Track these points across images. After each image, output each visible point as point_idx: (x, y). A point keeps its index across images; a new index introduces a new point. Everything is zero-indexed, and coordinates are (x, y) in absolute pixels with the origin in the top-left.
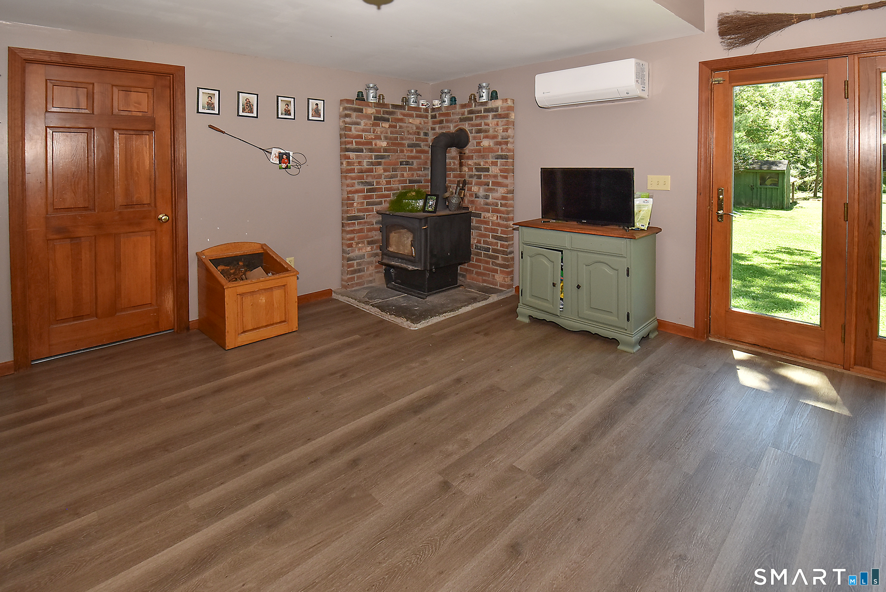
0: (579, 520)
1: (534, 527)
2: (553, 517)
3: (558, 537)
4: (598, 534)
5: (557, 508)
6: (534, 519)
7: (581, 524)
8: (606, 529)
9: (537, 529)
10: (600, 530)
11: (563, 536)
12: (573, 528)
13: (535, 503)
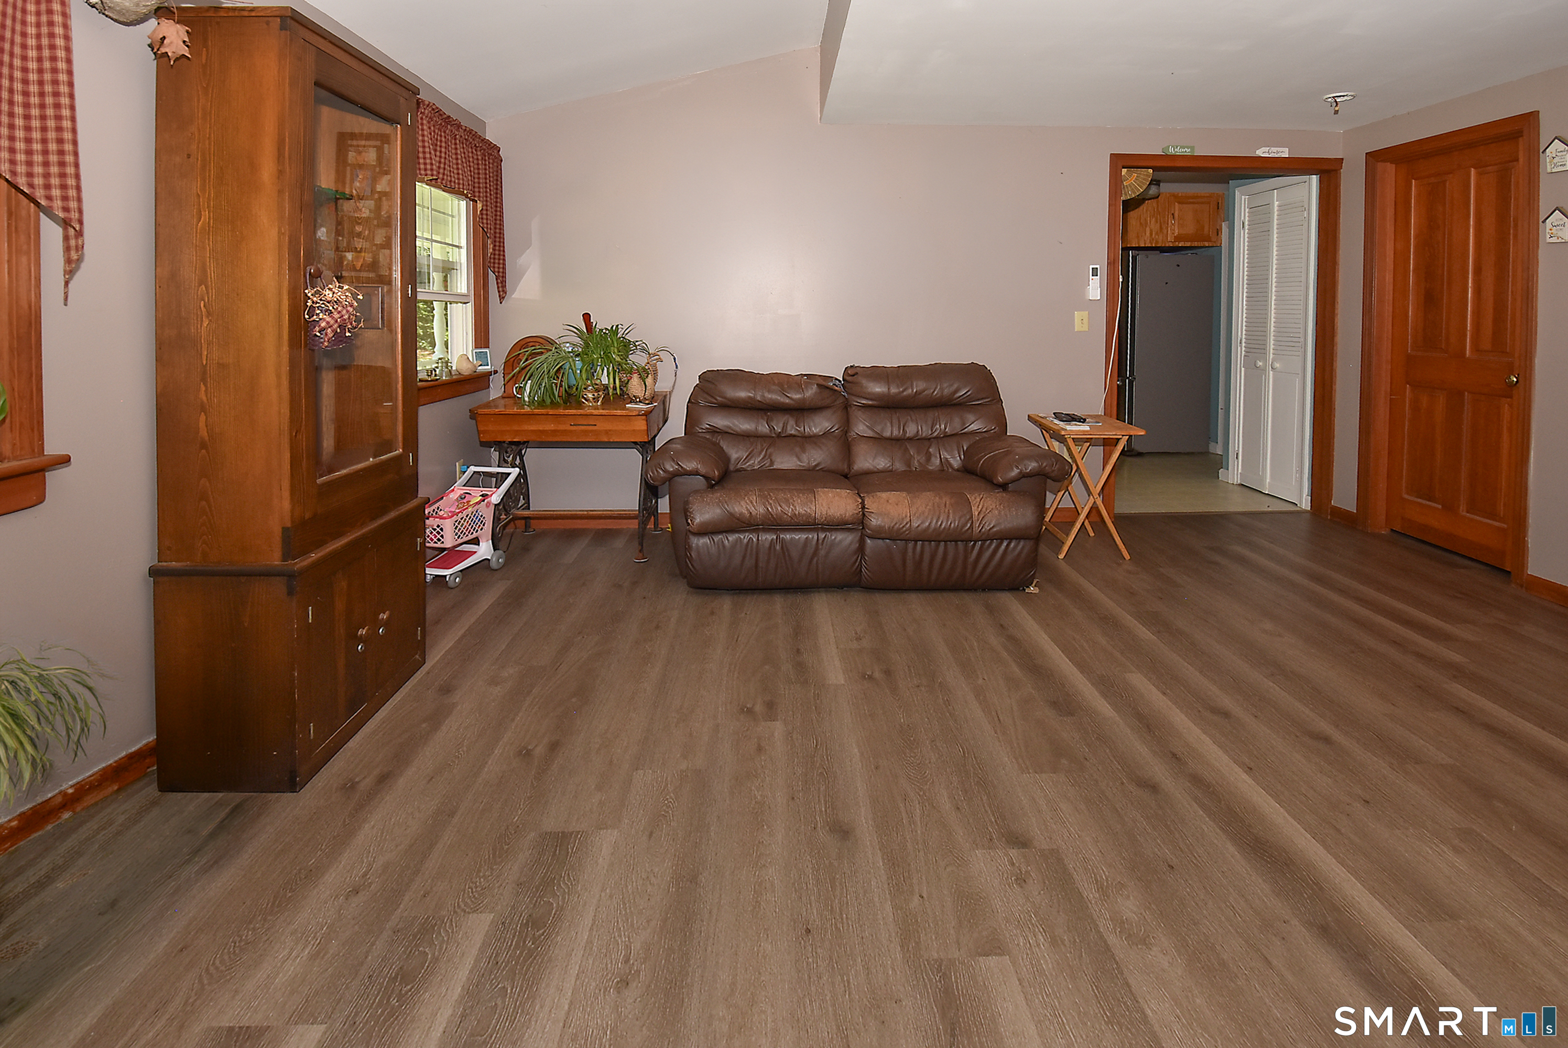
0: (808, 931)
1: (851, 873)
2: (845, 906)
3: (811, 882)
4: (765, 929)
5: (852, 926)
6: (864, 883)
7: (801, 926)
8: (760, 946)
9: (844, 873)
10: (768, 937)
11: (805, 888)
12: (804, 910)
13: (888, 907)
